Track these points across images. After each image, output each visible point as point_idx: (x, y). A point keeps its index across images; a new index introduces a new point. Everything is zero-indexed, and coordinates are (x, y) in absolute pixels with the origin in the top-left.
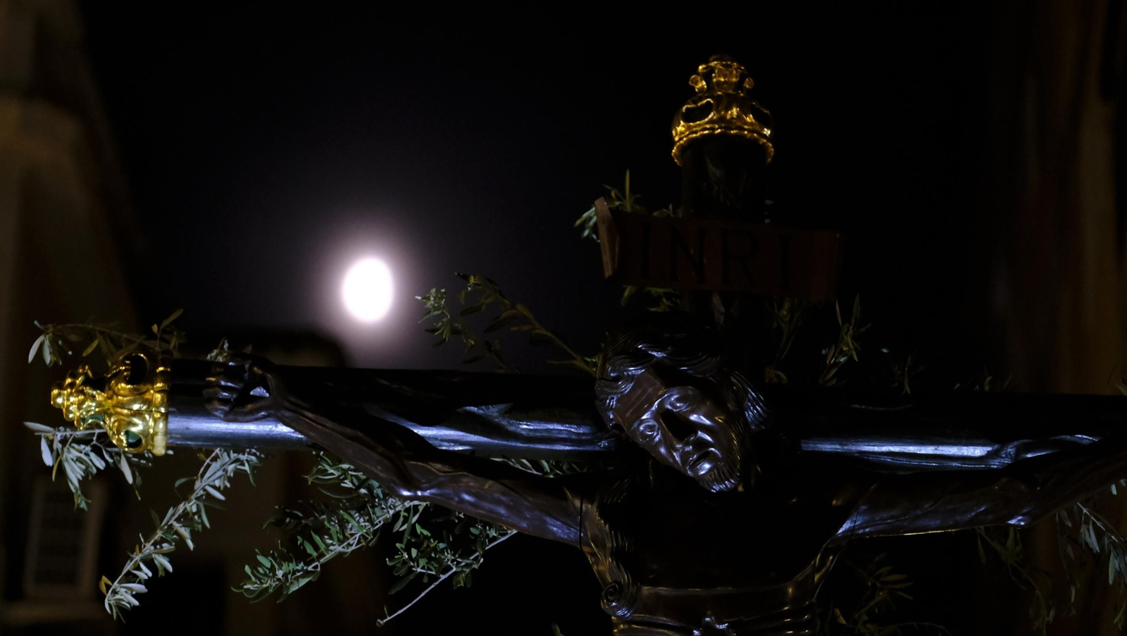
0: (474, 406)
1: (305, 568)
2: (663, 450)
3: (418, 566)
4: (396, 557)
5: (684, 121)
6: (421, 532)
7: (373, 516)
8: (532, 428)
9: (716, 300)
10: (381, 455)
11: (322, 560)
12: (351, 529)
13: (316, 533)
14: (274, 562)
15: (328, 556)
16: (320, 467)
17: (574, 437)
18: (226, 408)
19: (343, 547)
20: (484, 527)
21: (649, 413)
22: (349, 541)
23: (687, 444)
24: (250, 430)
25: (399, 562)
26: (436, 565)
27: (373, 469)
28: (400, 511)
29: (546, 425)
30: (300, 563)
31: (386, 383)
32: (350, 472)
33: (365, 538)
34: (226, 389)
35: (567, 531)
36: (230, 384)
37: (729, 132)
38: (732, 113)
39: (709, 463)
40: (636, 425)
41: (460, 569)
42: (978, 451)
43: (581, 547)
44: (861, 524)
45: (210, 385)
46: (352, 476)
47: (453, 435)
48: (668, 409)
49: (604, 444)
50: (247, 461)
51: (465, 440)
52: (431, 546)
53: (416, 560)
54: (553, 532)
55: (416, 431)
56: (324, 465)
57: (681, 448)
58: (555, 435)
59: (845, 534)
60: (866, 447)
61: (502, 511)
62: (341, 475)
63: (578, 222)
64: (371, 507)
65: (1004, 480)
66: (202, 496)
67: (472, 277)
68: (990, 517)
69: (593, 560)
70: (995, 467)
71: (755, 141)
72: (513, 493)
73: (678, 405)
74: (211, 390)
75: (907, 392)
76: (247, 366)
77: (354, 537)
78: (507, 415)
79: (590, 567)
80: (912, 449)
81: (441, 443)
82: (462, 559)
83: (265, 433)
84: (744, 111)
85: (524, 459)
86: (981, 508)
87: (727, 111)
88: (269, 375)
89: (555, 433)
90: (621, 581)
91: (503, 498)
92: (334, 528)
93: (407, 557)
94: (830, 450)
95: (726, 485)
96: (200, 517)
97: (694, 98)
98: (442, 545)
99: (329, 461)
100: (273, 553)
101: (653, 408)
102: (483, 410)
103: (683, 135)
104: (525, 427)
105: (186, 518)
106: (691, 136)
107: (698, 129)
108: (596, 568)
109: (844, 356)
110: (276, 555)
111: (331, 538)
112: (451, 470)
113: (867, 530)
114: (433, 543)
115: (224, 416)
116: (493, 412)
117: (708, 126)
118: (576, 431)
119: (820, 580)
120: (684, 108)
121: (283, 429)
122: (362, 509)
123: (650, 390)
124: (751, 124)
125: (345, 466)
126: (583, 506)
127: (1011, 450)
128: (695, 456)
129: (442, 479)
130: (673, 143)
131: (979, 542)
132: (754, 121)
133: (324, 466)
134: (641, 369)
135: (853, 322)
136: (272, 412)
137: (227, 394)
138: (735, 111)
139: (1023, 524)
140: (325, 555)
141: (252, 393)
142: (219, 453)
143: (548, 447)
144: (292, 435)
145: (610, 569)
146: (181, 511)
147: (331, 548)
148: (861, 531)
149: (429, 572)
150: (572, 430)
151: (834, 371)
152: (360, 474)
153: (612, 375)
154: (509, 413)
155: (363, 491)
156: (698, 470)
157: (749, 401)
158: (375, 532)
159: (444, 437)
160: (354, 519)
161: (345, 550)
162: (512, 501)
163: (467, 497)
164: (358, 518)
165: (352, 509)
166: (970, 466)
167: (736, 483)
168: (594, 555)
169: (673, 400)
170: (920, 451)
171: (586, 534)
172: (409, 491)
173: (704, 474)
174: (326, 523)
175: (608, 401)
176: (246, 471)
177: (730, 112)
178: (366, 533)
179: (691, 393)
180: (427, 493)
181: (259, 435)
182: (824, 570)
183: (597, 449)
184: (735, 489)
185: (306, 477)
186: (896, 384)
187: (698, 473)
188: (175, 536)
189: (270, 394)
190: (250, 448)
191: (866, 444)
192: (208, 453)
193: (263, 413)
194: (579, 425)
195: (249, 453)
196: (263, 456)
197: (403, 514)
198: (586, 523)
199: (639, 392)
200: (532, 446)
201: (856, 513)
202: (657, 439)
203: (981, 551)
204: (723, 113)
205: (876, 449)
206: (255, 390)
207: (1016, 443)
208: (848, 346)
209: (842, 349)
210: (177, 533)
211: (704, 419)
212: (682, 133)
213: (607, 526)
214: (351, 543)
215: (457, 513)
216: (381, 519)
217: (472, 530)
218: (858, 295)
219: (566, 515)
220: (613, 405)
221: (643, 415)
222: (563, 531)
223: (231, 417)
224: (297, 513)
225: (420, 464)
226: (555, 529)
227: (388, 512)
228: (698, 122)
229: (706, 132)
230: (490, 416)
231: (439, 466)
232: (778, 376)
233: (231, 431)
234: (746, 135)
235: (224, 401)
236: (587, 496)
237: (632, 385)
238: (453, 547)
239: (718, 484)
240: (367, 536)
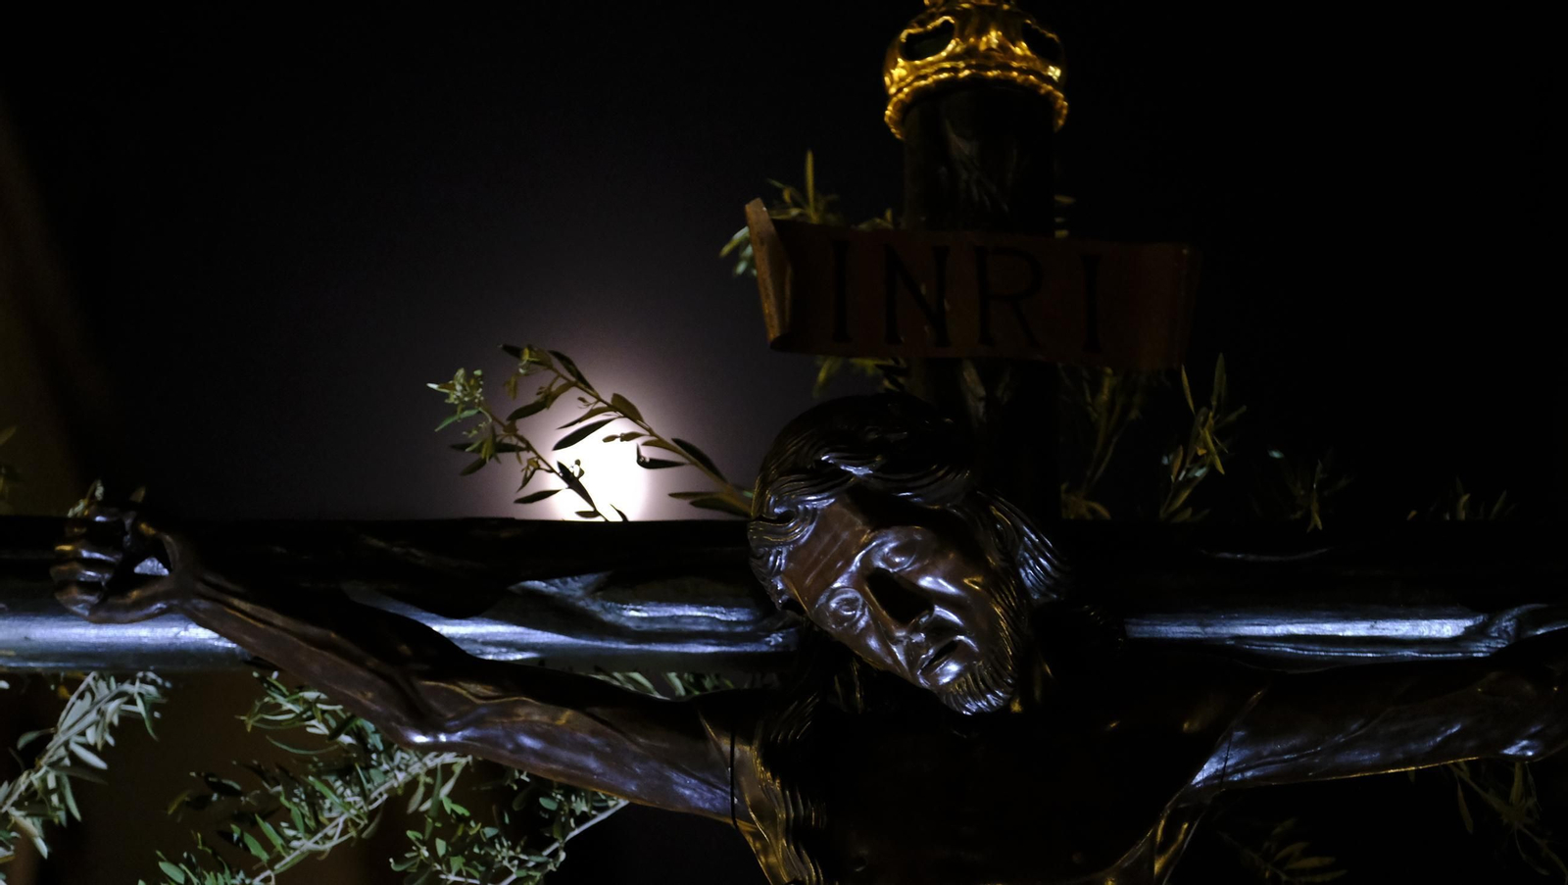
0: (539, 580)
1: (247, 881)
2: (873, 643)
3: (449, 871)
4: (407, 855)
5: (905, 58)
6: (453, 811)
7: (368, 786)
8: (645, 615)
9: (970, 376)
10: (371, 671)
11: (277, 867)
12: (330, 810)
13: (264, 818)
14: (190, 874)
15: (288, 859)
16: (267, 699)
17: (721, 629)
18: (92, 599)
19: (316, 843)
20: (567, 797)
21: (845, 576)
22: (326, 830)
23: (916, 630)
24: (140, 638)
25: (413, 865)
26: (481, 869)
27: (359, 697)
28: (418, 775)
29: (669, 609)
30: (238, 873)
31: (382, 544)
32: (319, 706)
33: (355, 825)
34: (91, 564)
35: (709, 795)
36: (97, 555)
37: (983, 73)
38: (988, 41)
39: (957, 661)
40: (823, 599)
41: (523, 873)
42: (1447, 628)
43: (735, 823)
44: (1237, 764)
45: (64, 558)
46: (324, 712)
47: (503, 634)
48: (879, 568)
49: (776, 639)
50: (141, 695)
51: (525, 641)
52: (472, 833)
53: (445, 861)
54: (682, 797)
55: (436, 628)
56: (276, 695)
57: (905, 637)
58: (688, 627)
59: (1209, 783)
60: (1246, 628)
61: (592, 763)
62: (304, 712)
63: (726, 249)
64: (362, 768)
65: (1493, 675)
66: (61, 759)
67: (527, 351)
68: (1471, 744)
69: (758, 845)
70: (1481, 655)
71: (1033, 89)
72: (609, 731)
73: (897, 560)
74: (64, 568)
75: (1316, 526)
76: (128, 522)
77: (334, 823)
78: (599, 594)
79: (753, 859)
80: (1328, 629)
81: (482, 647)
82: (528, 854)
83: (167, 642)
84: (1010, 37)
85: (635, 671)
86: (1452, 728)
87: (979, 36)
88: (168, 538)
89: (685, 623)
90: (804, 879)
91: (593, 741)
92: (298, 808)
93: (426, 854)
94: (1181, 635)
95: (988, 701)
96: (62, 799)
97: (922, 16)
98: (490, 832)
99: (284, 689)
100: (189, 857)
101: (853, 568)
102: (557, 587)
103: (903, 84)
104: (633, 613)
105: (33, 801)
106: (916, 84)
107: (928, 70)
108: (763, 860)
109: (1201, 467)
110: (194, 860)
111: (293, 827)
112: (497, 694)
113: (1249, 774)
114: (475, 828)
115: (90, 614)
116: (574, 589)
117: (947, 65)
118: (723, 618)
119: (1165, 869)
120: (904, 35)
121: (198, 634)
122: (346, 772)
123: (845, 535)
124: (1024, 58)
125: (311, 695)
126: (736, 749)
127: (1507, 623)
128: (931, 652)
129: (483, 711)
130: (886, 98)
131: (1460, 793)
132: (1028, 53)
133: (274, 698)
134: (828, 498)
135: (1214, 403)
136: (175, 602)
137: (92, 574)
138: (994, 37)
139: (1530, 753)
140: (283, 858)
141: (137, 570)
142: (92, 683)
143: (676, 648)
144: (216, 643)
145: (786, 859)
146: (23, 788)
147: (295, 844)
148: (1237, 778)
149: (470, 881)
150: (717, 616)
151: (1185, 495)
152: (338, 708)
153: (776, 510)
154: (600, 591)
155: (346, 739)
156: (937, 675)
157: (1027, 549)
158: (371, 815)
159: (488, 638)
160: (334, 791)
161: (320, 847)
162: (609, 745)
163: (528, 742)
164: (341, 789)
165: (329, 773)
166: (1435, 656)
167: (1008, 696)
168: (757, 836)
169: (886, 551)
170: (1343, 630)
171: (742, 800)
172: (425, 734)
173: (948, 683)
174: (283, 799)
175: (771, 558)
176: (140, 714)
177: (984, 39)
178: (358, 816)
179: (918, 537)
180: (457, 737)
181: (157, 646)
182: (1172, 849)
183: (764, 648)
184: (1004, 710)
185: (243, 718)
186: (1299, 515)
187: (937, 681)
188: (14, 834)
189: (170, 570)
190: (146, 670)
191: (1245, 622)
192: (73, 684)
193: (159, 605)
194: (729, 606)
195: (144, 681)
196: (168, 685)
197: (423, 779)
198: (743, 779)
199: (827, 538)
200: (646, 647)
201: (1226, 745)
202: (862, 623)
203: (1465, 811)
204: (972, 40)
205: (1265, 630)
206: (143, 564)
207: (1516, 611)
208: (1206, 447)
209: (1196, 454)
210: (16, 827)
211: (945, 584)
212: (902, 79)
213: (778, 781)
214: (330, 833)
215: (517, 774)
216: (382, 789)
217: (544, 802)
218: (1221, 356)
219: (706, 768)
220: (780, 565)
221: (835, 580)
222: (701, 795)
223: (102, 614)
224: (231, 783)
225: (442, 685)
226: (687, 792)
227: (395, 777)
228: (930, 59)
229: (945, 75)
230: (569, 596)
231: (479, 689)
232: (1093, 511)
233: (105, 641)
234: (1014, 80)
235: (89, 587)
236: (741, 732)
237: (812, 527)
238: (513, 834)
239: (974, 700)
240: (358, 820)
